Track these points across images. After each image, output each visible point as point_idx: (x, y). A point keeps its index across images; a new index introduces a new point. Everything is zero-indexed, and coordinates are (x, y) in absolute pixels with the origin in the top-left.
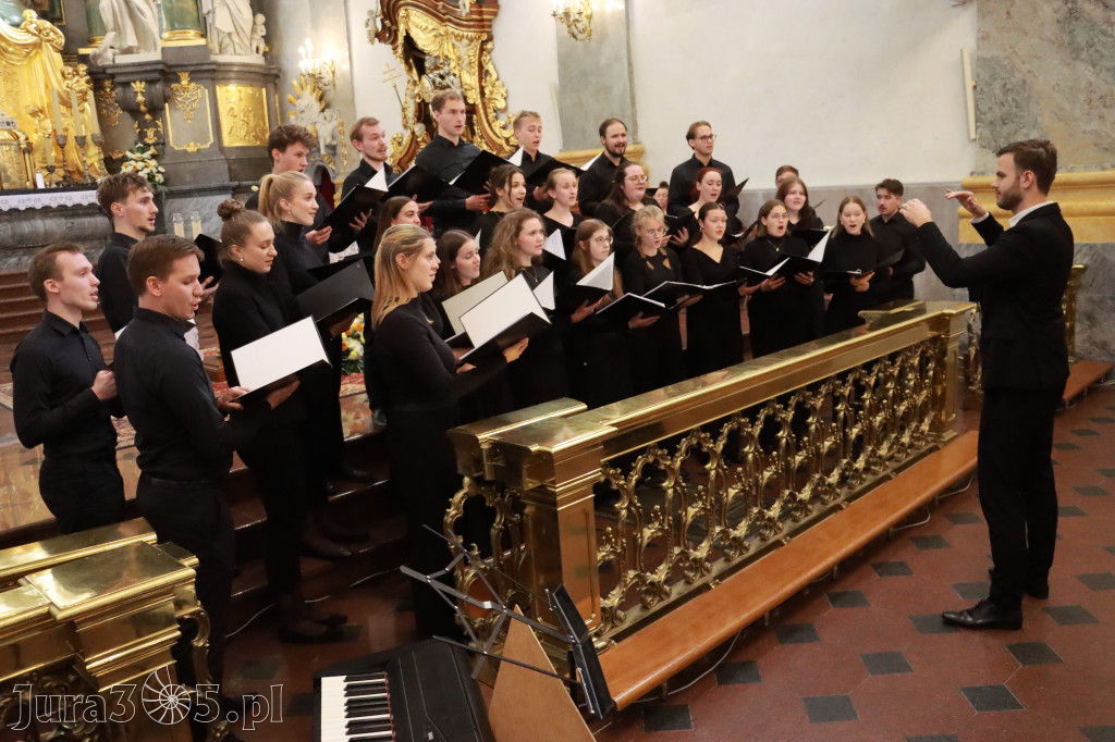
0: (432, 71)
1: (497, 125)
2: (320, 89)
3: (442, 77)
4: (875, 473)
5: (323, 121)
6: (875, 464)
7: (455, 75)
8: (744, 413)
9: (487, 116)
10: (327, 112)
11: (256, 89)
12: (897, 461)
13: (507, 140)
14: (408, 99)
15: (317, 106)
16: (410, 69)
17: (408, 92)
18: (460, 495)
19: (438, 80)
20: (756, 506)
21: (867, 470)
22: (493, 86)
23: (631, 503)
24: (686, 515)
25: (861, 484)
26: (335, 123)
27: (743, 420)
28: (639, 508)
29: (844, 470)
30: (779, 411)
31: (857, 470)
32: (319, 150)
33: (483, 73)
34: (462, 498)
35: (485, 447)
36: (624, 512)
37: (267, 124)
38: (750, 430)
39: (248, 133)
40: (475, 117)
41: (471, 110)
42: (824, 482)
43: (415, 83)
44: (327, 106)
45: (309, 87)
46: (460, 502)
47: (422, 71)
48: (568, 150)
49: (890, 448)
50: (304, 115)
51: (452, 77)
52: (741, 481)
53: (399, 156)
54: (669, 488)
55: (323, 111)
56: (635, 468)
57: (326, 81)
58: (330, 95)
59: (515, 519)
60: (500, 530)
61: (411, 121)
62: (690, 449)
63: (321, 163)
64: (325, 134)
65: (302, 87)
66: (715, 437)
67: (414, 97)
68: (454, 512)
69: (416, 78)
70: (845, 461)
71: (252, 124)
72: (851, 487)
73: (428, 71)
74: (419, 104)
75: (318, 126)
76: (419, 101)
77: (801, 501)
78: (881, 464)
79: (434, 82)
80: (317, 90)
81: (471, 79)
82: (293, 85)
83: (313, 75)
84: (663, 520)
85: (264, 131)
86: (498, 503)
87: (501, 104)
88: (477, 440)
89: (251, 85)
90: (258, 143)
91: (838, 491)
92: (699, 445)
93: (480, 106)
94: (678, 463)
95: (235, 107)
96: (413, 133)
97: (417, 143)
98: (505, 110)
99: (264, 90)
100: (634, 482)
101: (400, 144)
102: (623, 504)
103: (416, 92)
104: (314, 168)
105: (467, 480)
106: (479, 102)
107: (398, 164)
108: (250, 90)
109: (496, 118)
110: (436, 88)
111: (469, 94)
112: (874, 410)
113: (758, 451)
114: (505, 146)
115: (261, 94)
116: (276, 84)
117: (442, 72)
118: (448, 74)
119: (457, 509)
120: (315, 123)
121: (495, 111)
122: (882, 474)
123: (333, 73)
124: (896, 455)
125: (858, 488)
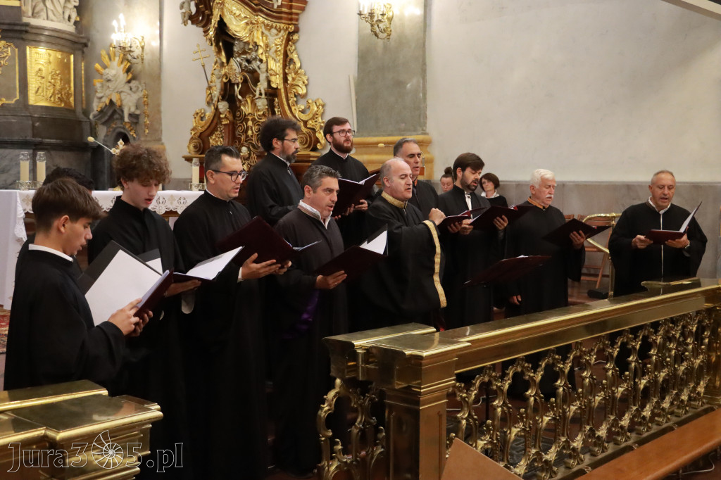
0: (239, 55)
1: (295, 109)
2: (129, 61)
3: (249, 61)
4: (659, 424)
5: (130, 92)
6: (659, 415)
7: (261, 61)
8: (558, 351)
9: (288, 100)
10: (134, 84)
11: (65, 55)
12: (676, 416)
13: (305, 123)
14: (214, 78)
15: (123, 77)
16: (219, 52)
17: (216, 72)
18: (331, 394)
19: (245, 63)
20: (563, 436)
21: (652, 419)
22: (296, 73)
23: (469, 414)
24: (510, 433)
25: (647, 431)
26: (140, 94)
27: (557, 357)
28: (476, 420)
29: (634, 416)
30: (585, 353)
31: (644, 418)
32: (122, 118)
33: (287, 61)
34: (334, 396)
35: (359, 351)
36: (464, 422)
37: (72, 88)
38: (562, 366)
39: (54, 94)
40: (276, 99)
41: (272, 94)
42: (618, 424)
43: (222, 64)
44: (134, 78)
45: (117, 59)
46: (333, 400)
47: (230, 55)
48: (362, 136)
49: (672, 404)
50: (110, 84)
51: (258, 63)
52: (553, 410)
53: (200, 130)
54: (498, 407)
55: (129, 82)
56: (474, 384)
57: (135, 54)
58: (138, 68)
59: (372, 421)
60: (360, 430)
61: (216, 99)
62: (516, 375)
63: (122, 130)
64: (130, 104)
65: (110, 59)
66: (535, 368)
67: (220, 77)
68: (327, 408)
69: (224, 60)
70: (635, 408)
71: (58, 87)
72: (639, 433)
73: (236, 55)
74: (225, 84)
75: (123, 96)
76: (224, 80)
77: (599, 436)
78: (664, 416)
79: (241, 64)
80: (125, 63)
81: (276, 66)
82: (101, 55)
83: (124, 48)
84: (493, 435)
85: (68, 95)
86: (361, 405)
87: (302, 91)
88: (353, 345)
89: (60, 51)
90: (63, 105)
91: (629, 434)
92: (523, 373)
93: (282, 91)
94: (507, 386)
95: (43, 68)
96: (217, 109)
97: (220, 118)
98: (304, 96)
99: (72, 57)
100: (473, 397)
101: (202, 119)
102: (464, 414)
103: (223, 72)
104: (115, 134)
105: (338, 381)
106: (281, 87)
107: (199, 137)
108: (59, 55)
109: (296, 102)
110: (242, 70)
111: (273, 79)
112: (659, 366)
113: (567, 386)
114: (303, 128)
115: (69, 60)
116: (83, 52)
117: (249, 57)
118: (255, 59)
119: (330, 405)
120: (120, 92)
121: (295, 96)
122: (665, 426)
123: (143, 48)
124: (676, 410)
125: (645, 435)
